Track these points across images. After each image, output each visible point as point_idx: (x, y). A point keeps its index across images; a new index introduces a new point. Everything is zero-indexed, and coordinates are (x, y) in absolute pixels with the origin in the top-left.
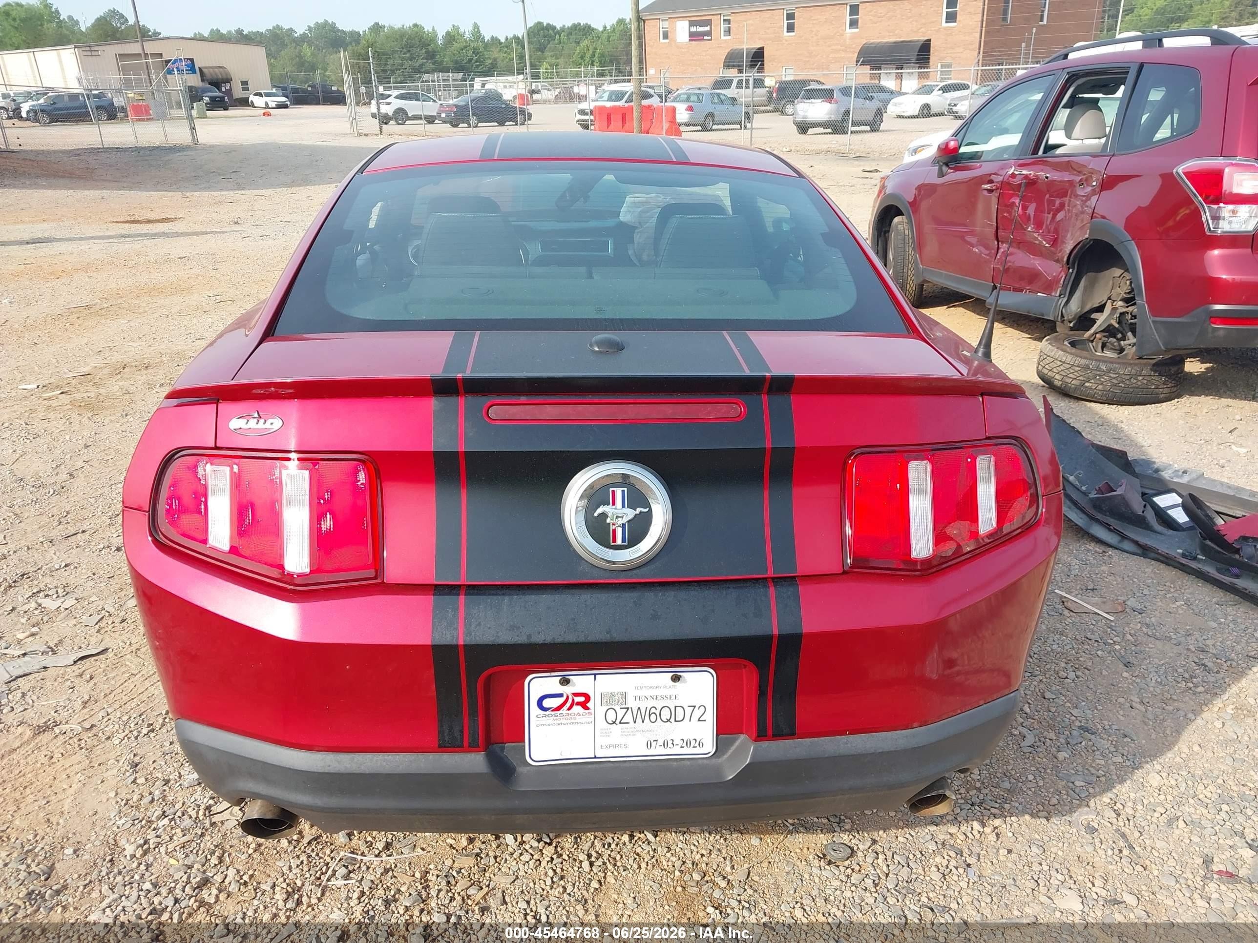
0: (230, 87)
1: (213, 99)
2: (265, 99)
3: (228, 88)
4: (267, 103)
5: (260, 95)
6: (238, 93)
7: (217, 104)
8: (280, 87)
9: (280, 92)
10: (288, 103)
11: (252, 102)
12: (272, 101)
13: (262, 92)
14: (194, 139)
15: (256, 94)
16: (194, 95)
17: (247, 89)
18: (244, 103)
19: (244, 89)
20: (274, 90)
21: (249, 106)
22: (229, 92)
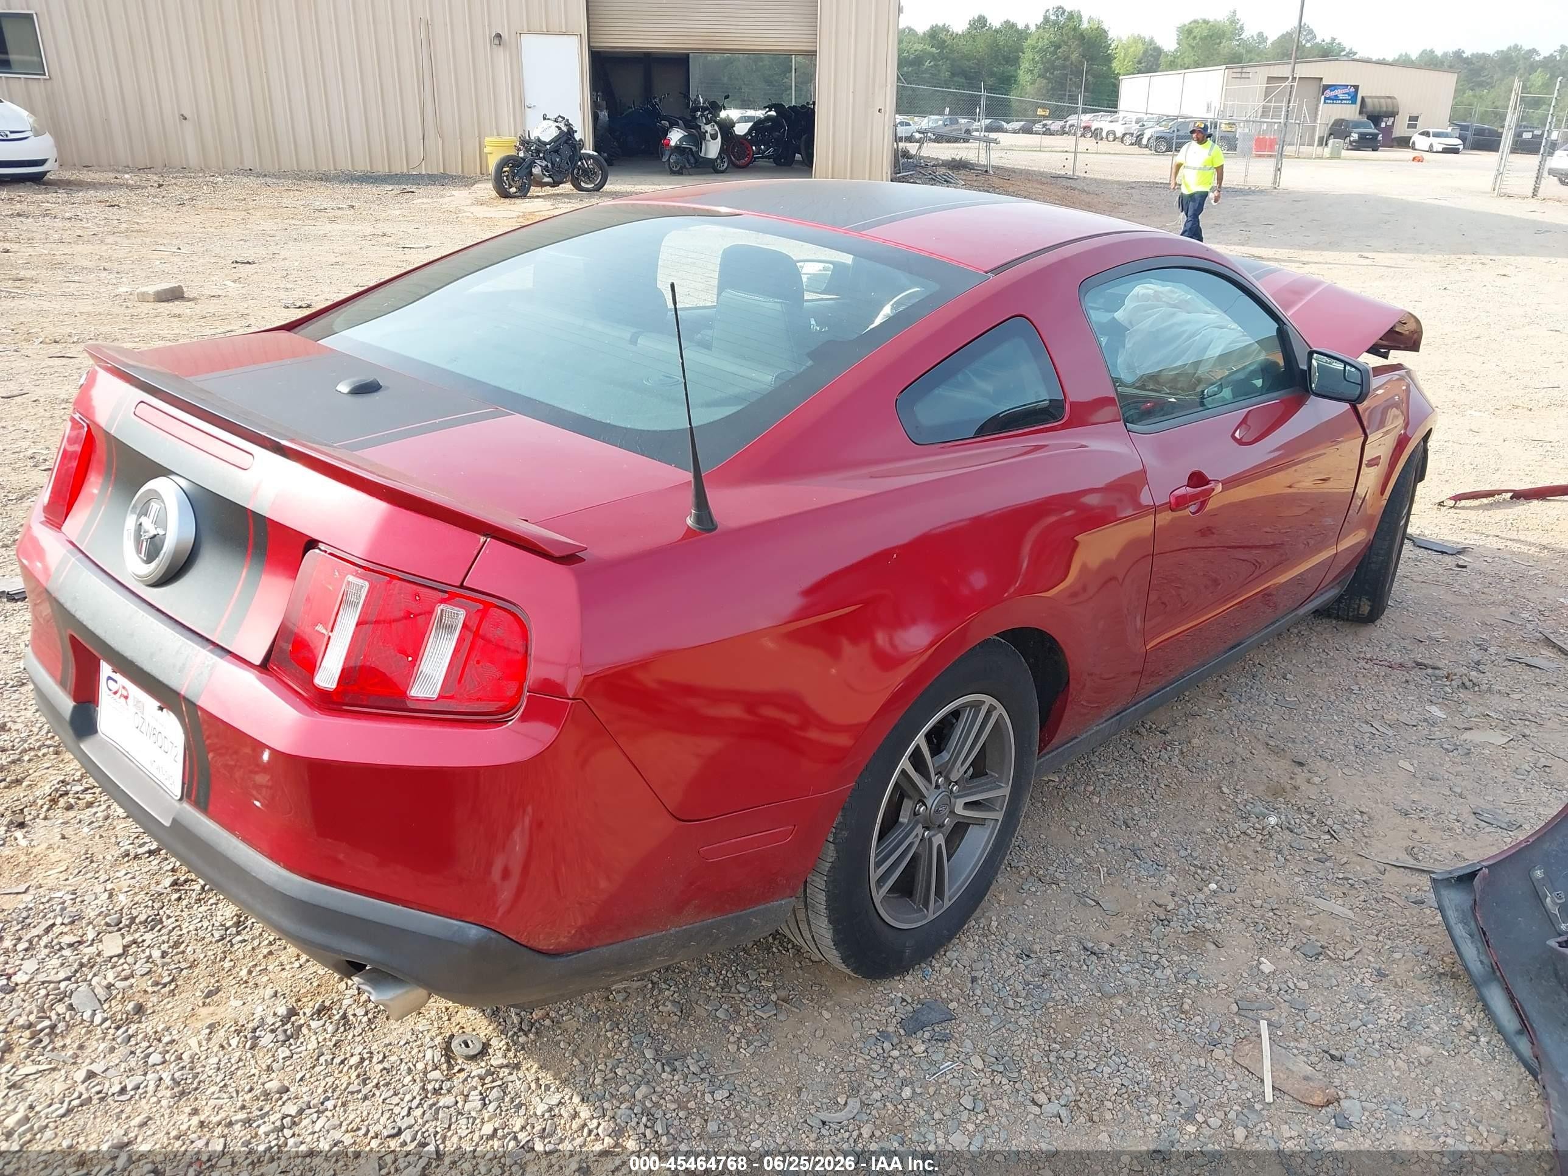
0: (1393, 123)
1: (1362, 137)
2: (1432, 140)
3: (1389, 123)
4: (1431, 146)
5: (1427, 134)
6: (1400, 130)
7: (1367, 143)
8: (1459, 125)
9: (1457, 133)
10: (1461, 147)
11: (1414, 143)
12: (1439, 144)
13: (1431, 131)
14: (1275, 182)
15: (1422, 134)
16: (1339, 130)
17: (1415, 126)
18: (1404, 143)
19: (1409, 126)
20: (1450, 130)
21: (1408, 147)
22: (1389, 129)
